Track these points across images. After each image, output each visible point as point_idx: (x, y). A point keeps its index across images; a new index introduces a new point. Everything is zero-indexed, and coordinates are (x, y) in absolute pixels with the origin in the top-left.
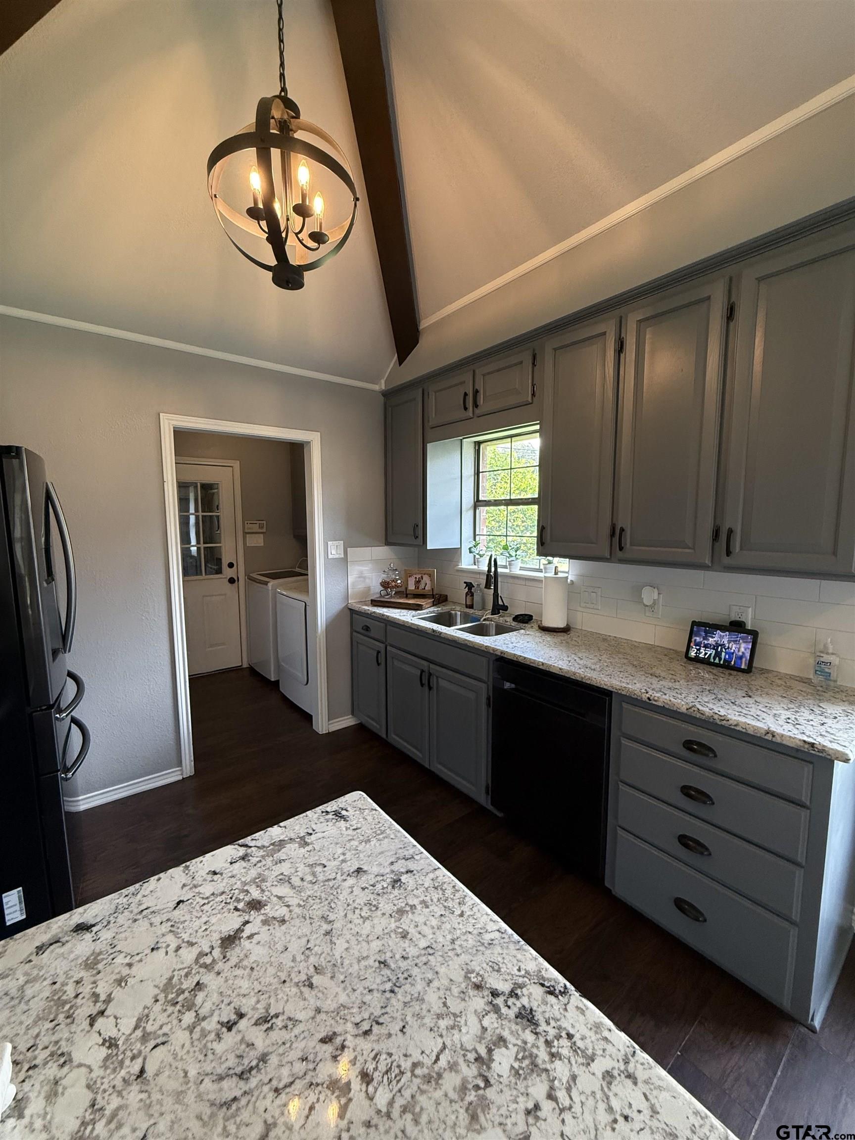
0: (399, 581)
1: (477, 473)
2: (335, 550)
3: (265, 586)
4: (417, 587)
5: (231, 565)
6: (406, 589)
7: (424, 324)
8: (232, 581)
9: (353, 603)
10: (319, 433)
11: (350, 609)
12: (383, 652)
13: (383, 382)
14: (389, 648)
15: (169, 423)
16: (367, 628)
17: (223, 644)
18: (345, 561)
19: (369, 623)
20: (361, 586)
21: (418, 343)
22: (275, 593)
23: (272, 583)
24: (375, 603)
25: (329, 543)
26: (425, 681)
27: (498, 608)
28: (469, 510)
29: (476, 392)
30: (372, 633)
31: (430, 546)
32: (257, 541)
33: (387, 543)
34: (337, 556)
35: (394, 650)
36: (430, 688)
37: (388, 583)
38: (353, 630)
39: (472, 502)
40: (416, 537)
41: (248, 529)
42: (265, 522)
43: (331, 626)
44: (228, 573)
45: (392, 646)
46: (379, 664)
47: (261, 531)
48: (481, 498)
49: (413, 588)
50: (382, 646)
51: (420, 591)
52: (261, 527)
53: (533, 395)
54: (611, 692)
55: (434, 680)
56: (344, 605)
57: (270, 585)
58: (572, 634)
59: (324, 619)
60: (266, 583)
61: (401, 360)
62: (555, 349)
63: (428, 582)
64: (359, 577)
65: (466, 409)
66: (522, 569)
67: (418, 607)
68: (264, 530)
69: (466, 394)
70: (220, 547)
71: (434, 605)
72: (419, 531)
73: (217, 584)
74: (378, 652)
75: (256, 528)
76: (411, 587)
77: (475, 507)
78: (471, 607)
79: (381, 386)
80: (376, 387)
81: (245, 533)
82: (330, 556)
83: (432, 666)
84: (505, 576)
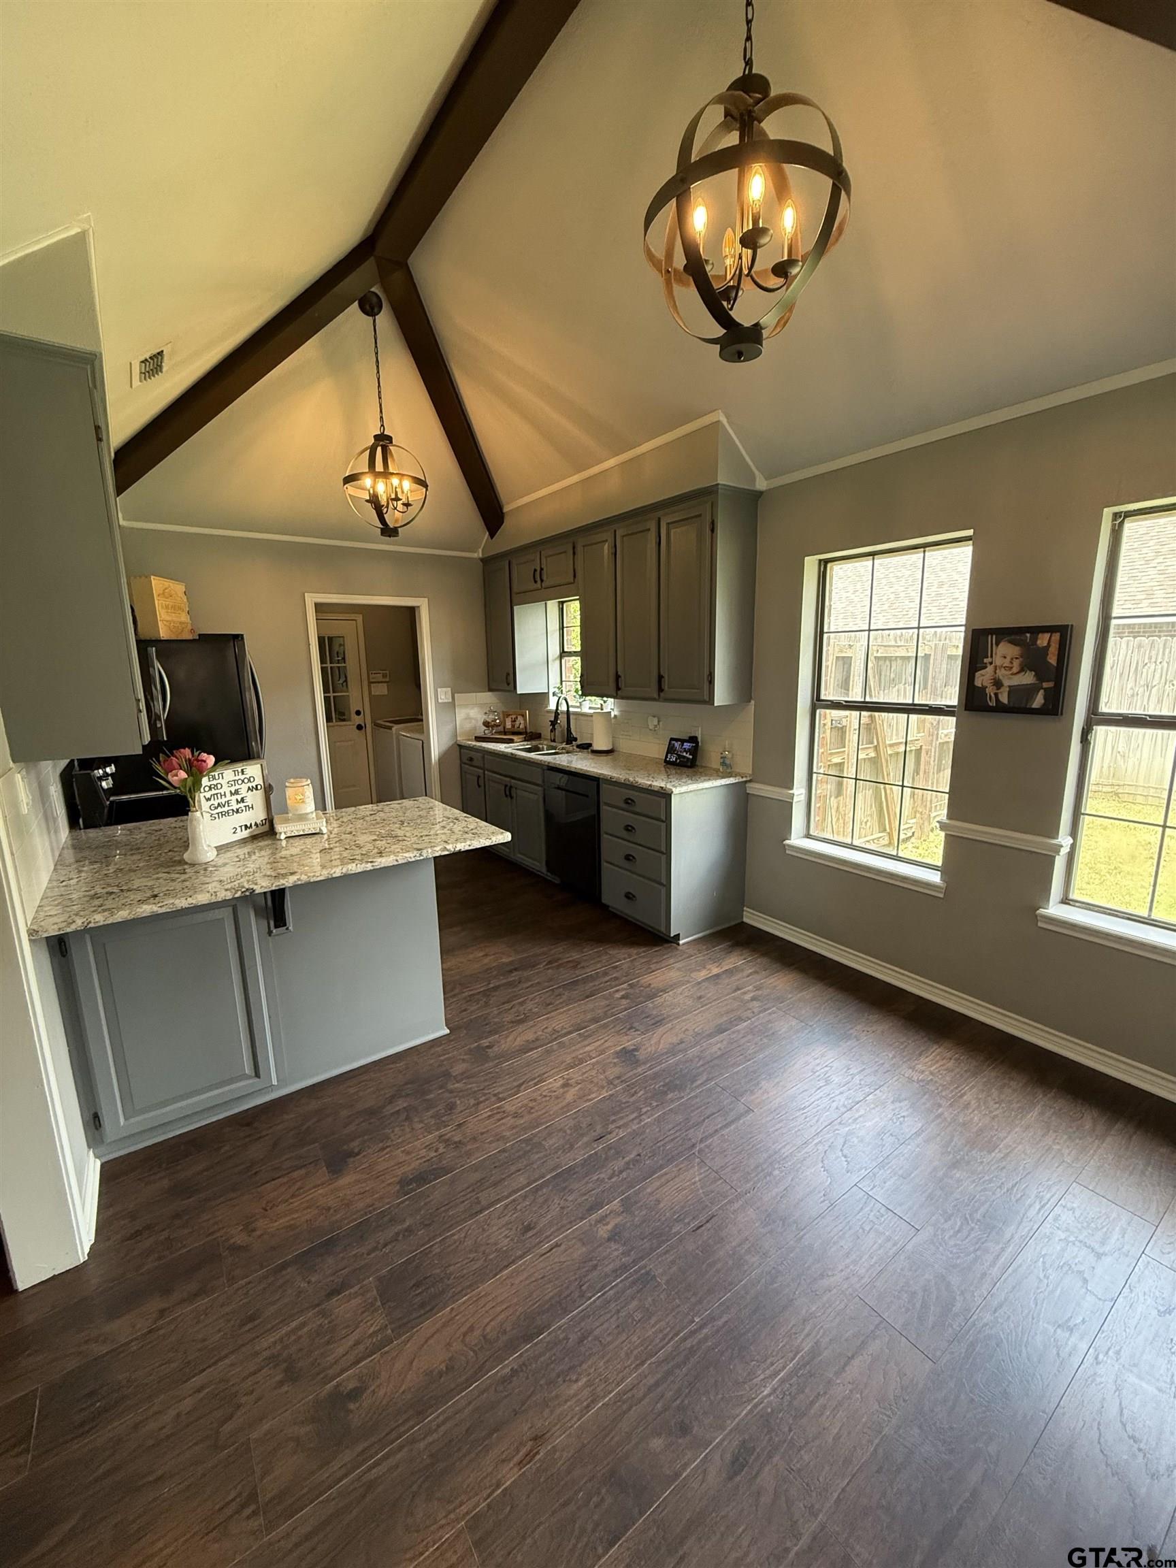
0: (498, 721)
1: (562, 628)
2: (444, 695)
3: (388, 731)
4: (513, 726)
5: (358, 713)
6: (504, 728)
7: (505, 510)
8: (359, 727)
9: (461, 740)
10: (426, 599)
11: (459, 746)
12: (482, 775)
13: (480, 550)
14: (486, 772)
15: (311, 599)
16: (471, 759)
17: (354, 786)
18: (452, 705)
19: (472, 754)
20: (468, 726)
21: (503, 522)
22: (398, 735)
23: (395, 727)
24: (478, 739)
25: (439, 690)
26: (508, 793)
27: (570, 739)
28: (555, 659)
29: (542, 569)
30: (475, 763)
31: (519, 692)
32: (381, 690)
33: (490, 690)
34: (446, 701)
35: (490, 774)
36: (512, 798)
37: (489, 723)
38: (462, 762)
39: (558, 653)
40: (508, 684)
41: (373, 678)
42: (388, 672)
43: (442, 759)
44: (358, 720)
45: (488, 771)
46: (479, 786)
47: (384, 680)
48: (566, 650)
49: (510, 727)
50: (481, 771)
51: (516, 729)
52: (385, 676)
53: (575, 576)
54: (599, 778)
55: (513, 791)
56: (453, 742)
57: (394, 729)
58: (615, 753)
59: (437, 753)
60: (390, 728)
61: (492, 535)
62: (584, 546)
63: (522, 722)
64: (466, 719)
65: (536, 582)
66: (590, 708)
67: (511, 741)
68: (387, 680)
69: (535, 570)
70: (348, 696)
71: (525, 740)
72: (509, 679)
73: (348, 729)
74: (479, 777)
75: (379, 677)
76: (509, 725)
77: (561, 657)
78: (554, 741)
79: (479, 554)
80: (475, 555)
81: (370, 683)
82: (440, 701)
83: (513, 781)
84: (576, 714)
